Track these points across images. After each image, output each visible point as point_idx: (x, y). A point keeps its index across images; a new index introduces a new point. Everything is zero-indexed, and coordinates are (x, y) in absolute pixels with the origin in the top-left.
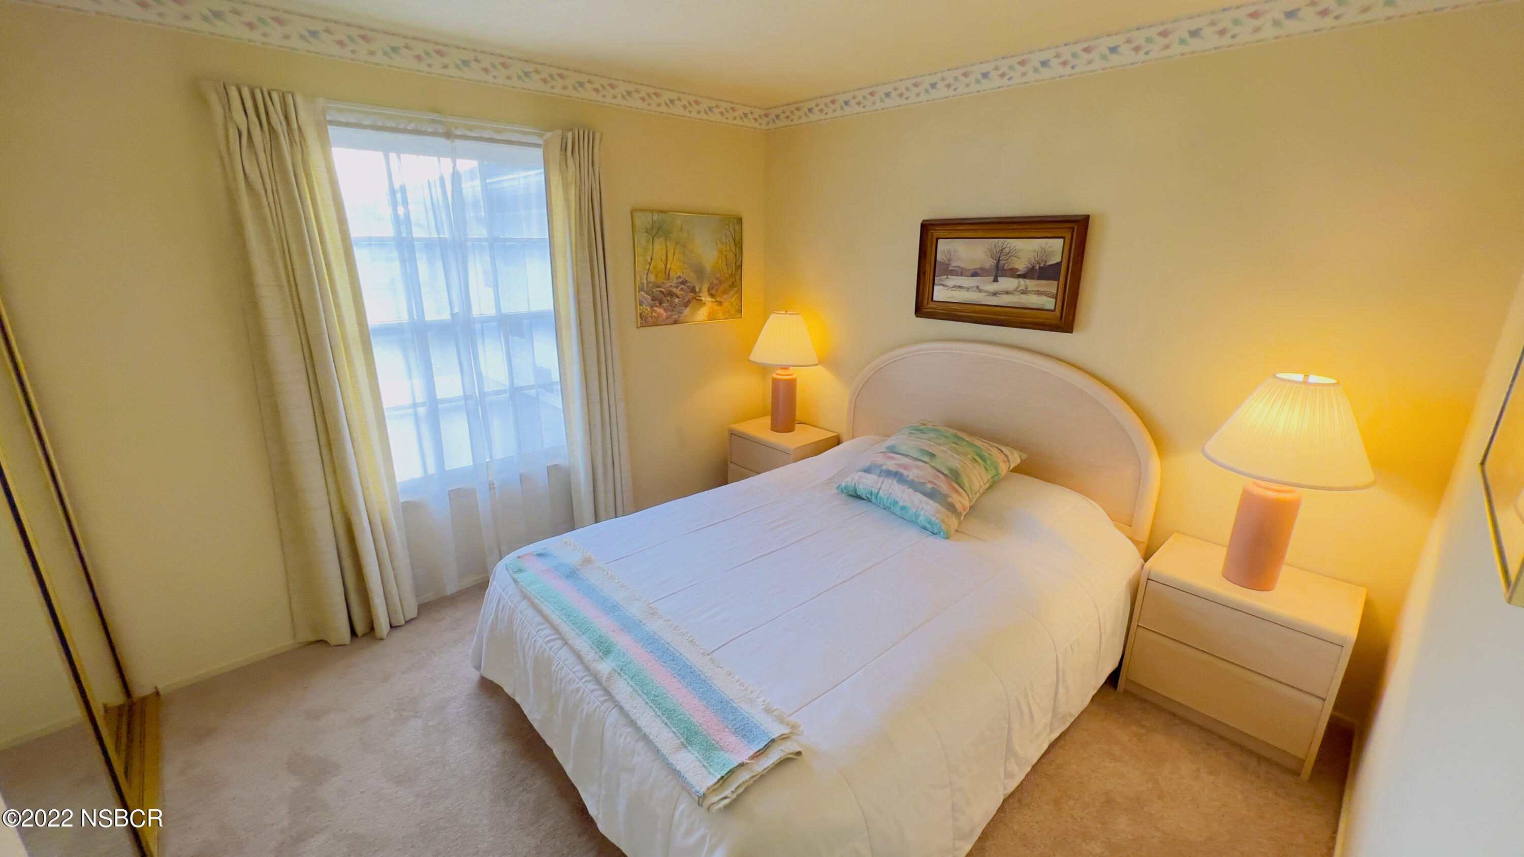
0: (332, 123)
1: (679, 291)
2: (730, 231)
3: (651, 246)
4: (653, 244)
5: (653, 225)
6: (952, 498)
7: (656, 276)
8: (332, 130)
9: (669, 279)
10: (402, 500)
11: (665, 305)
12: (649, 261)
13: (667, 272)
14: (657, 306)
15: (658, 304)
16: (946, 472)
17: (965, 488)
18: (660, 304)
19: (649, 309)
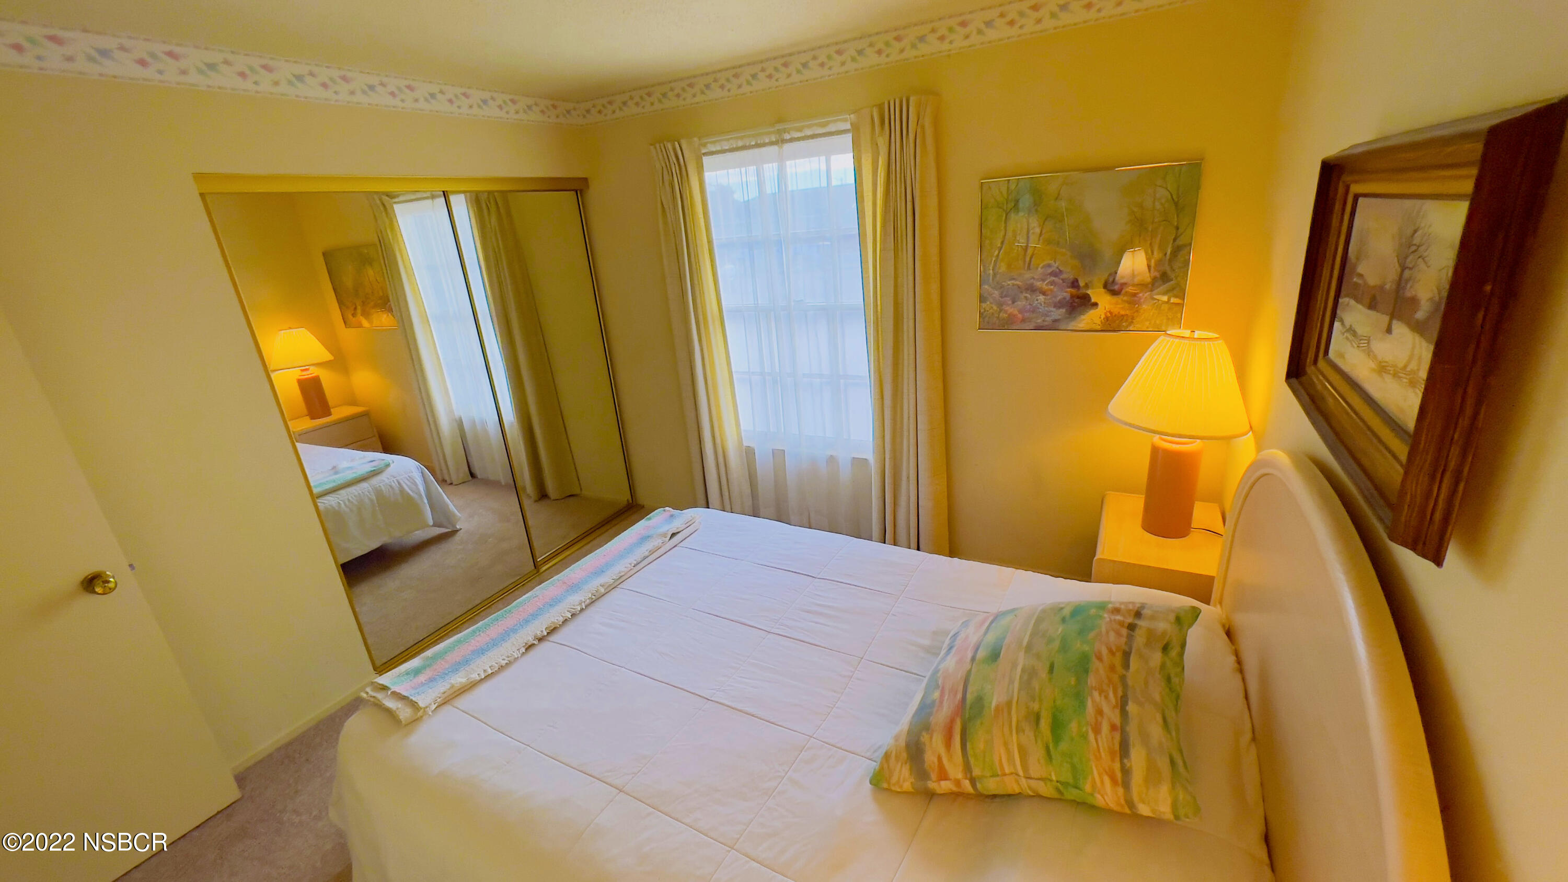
0: (705, 154)
1: (1047, 285)
2: (1166, 188)
3: (1003, 225)
4: (1006, 222)
5: (1008, 197)
6: (931, 738)
7: (1009, 266)
8: (706, 160)
9: (1029, 268)
10: (745, 444)
11: (1019, 303)
12: (999, 245)
13: (1028, 259)
14: (1008, 305)
15: (1010, 302)
16: (970, 697)
17: (969, 746)
18: (1013, 302)
19: (995, 308)
